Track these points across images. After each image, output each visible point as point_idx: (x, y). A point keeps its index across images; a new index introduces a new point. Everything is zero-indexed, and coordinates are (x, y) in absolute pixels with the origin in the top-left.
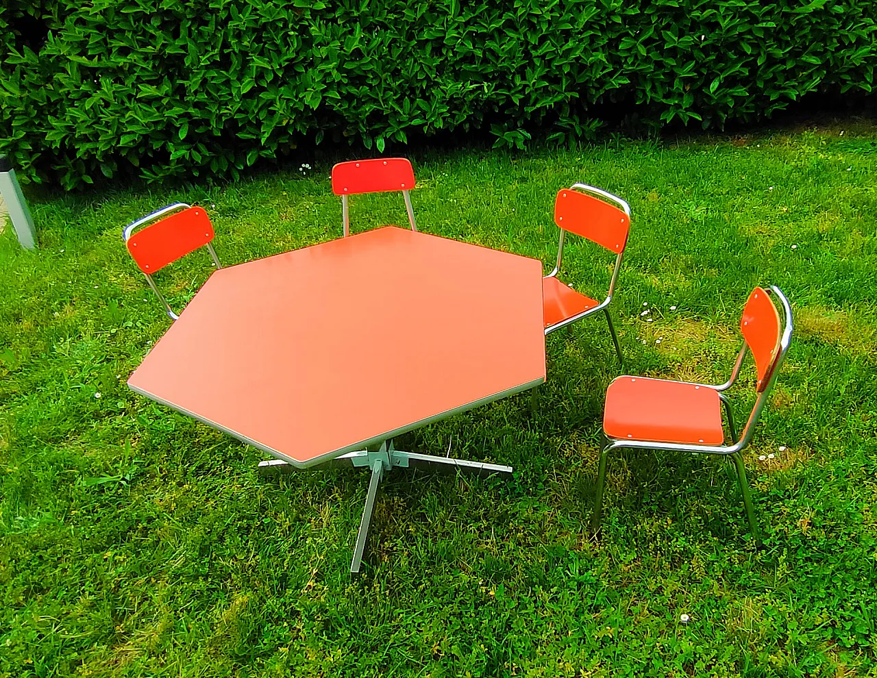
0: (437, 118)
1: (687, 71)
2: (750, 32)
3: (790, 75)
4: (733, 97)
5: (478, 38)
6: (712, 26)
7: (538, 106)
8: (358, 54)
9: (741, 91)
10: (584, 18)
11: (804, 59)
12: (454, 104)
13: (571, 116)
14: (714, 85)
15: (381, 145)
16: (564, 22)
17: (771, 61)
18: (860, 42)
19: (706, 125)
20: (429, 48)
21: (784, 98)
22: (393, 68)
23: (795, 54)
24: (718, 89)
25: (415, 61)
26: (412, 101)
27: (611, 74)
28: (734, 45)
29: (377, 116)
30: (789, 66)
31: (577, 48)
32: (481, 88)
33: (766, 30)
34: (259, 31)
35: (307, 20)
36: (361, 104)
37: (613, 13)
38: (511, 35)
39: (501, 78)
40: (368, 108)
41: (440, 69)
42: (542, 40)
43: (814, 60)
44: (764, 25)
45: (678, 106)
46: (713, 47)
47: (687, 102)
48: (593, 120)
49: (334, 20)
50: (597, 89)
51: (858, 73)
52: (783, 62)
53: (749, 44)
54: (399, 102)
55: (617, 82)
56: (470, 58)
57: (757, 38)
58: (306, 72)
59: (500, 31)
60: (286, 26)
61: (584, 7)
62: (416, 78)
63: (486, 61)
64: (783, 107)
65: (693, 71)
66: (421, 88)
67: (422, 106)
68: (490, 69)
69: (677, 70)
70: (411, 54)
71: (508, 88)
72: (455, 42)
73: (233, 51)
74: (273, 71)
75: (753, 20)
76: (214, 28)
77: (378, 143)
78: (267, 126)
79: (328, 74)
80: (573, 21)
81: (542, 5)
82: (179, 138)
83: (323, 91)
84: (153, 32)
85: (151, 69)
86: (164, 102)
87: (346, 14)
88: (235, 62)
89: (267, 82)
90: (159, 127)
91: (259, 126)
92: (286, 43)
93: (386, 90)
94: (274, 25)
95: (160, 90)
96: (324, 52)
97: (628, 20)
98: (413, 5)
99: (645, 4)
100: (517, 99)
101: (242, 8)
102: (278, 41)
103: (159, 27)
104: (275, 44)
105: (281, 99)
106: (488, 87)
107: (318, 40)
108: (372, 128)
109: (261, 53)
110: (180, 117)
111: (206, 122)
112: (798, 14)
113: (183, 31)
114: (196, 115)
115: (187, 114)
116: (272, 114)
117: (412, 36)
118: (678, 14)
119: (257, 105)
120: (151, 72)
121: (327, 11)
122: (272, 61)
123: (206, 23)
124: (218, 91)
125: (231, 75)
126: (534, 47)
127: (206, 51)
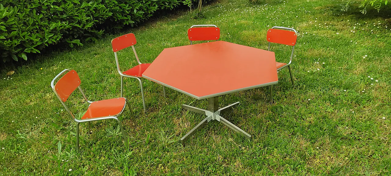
0: (50, 39)
4: (140, 14)
8: (6, 18)
9: (141, 12)
12: (54, 31)
14: (135, 11)
15: (25, 58)
20: (35, 11)
21: (151, 13)
24: (137, 12)
25: (31, 18)
29: (22, 45)
30: (150, 3)
38: (69, 2)
39: (71, 19)
40: (17, 42)
42: (80, 2)
47: (130, 18)
51: (164, 3)
55: (110, 14)
59: (64, 1)
62: (34, 24)
63: (62, 13)
64: (152, 15)
65: (128, 7)
66: (37, 29)
67: (39, 36)
68: (65, 16)
69: (124, 8)
70: (28, 15)
71: (73, 22)
72: (47, 8)
77: (23, 57)
93: (22, 32)
100: (78, 26)
106: (66, 23)
108: (18, 51)
117: (26, 7)
126: (79, 5)
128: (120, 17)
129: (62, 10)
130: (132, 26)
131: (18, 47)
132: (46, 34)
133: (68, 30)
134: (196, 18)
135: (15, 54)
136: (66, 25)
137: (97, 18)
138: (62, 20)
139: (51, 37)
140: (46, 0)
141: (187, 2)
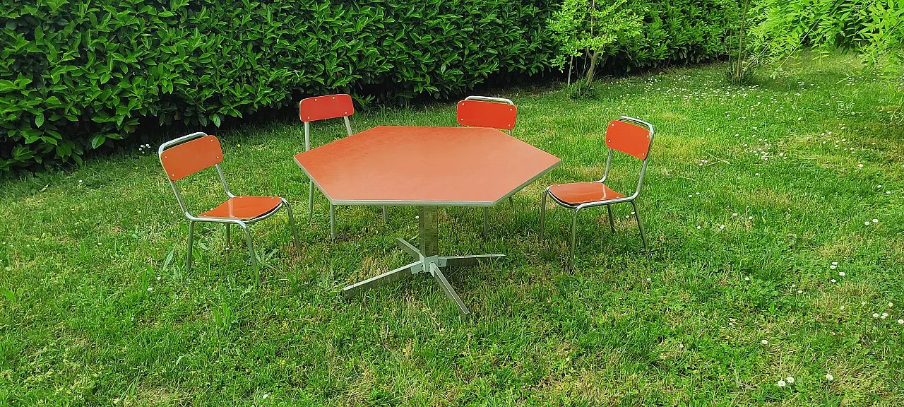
0: (264, 96)
1: (426, 59)
2: (458, 34)
3: (481, 61)
4: (454, 75)
5: (291, 39)
6: (437, 30)
8: (198, 52)
9: (458, 72)
10: (360, 26)
11: (487, 51)
12: (274, 85)
14: (443, 68)
15: (217, 122)
16: (345, 28)
17: (472, 53)
18: (515, 41)
20: (250, 47)
21: (481, 76)
22: (225, 62)
23: (482, 49)
24: (446, 70)
25: (242, 56)
26: (240, 86)
27: (380, 63)
28: (450, 43)
29: (216, 99)
30: (481, 55)
31: (358, 44)
32: (294, 74)
33: (466, 32)
34: (115, 34)
35: (156, 24)
36: (201, 88)
37: (379, 21)
38: (312, 36)
39: (309, 67)
40: (208, 93)
41: (259, 62)
42: (334, 39)
43: (492, 51)
44: (466, 30)
45: (423, 83)
46: (440, 43)
47: (429, 80)
48: (367, 96)
49: (176, 26)
50: (372, 73)
51: (515, 59)
52: (476, 53)
53: (460, 41)
54: (233, 86)
55: (388, 67)
56: (284, 53)
57: (463, 38)
58: (157, 66)
59: (305, 35)
60: (139, 30)
61: (358, 18)
62: (243, 69)
63: (295, 55)
64: (481, 81)
65: (430, 58)
66: (247, 76)
67: (248, 89)
68: (299, 60)
69: (420, 59)
70: (237, 51)
71: (312, 73)
72: (271, 42)
73: (89, 50)
74: (129, 66)
75: (459, 28)
76: (71, 31)
77: (214, 120)
78: (123, 110)
79: (176, 66)
80: (351, 26)
81: (332, 16)
82: (34, 127)
83: (173, 80)
84: (12, 34)
85: (7, 67)
86: (26, 93)
87: (186, 21)
88: (92, 58)
89: (123, 74)
90: (13, 117)
91: (112, 112)
92: (139, 43)
93: (221, 78)
94: (128, 29)
95: (18, 85)
96: (174, 49)
97: (388, 26)
98: (238, 16)
99: (396, 17)
100: (321, 81)
101: (100, 15)
102: (133, 42)
103: (17, 31)
104: (129, 43)
105: (138, 87)
106: (298, 73)
107: (166, 40)
108: (208, 109)
109: (117, 51)
110: (36, 107)
111: (59, 111)
112: (482, 23)
113: (39, 34)
114: (52, 105)
115: (42, 105)
116: (125, 101)
117: (237, 38)
118: (417, 22)
119: (113, 93)
120: (6, 69)
121: (172, 18)
122: (126, 56)
123: (63, 28)
124: (75, 84)
125: (89, 69)
126: (330, 44)
127: (65, 51)
128: (408, 75)
129: (293, 48)
130: (437, 96)
131: (209, 101)
132: (260, 88)
133: (304, 86)
134: (574, 97)
135: (203, 113)
136: (299, 75)
137: (362, 72)
138: (295, 67)
139: (268, 94)
140: (271, 30)
141: (558, 62)
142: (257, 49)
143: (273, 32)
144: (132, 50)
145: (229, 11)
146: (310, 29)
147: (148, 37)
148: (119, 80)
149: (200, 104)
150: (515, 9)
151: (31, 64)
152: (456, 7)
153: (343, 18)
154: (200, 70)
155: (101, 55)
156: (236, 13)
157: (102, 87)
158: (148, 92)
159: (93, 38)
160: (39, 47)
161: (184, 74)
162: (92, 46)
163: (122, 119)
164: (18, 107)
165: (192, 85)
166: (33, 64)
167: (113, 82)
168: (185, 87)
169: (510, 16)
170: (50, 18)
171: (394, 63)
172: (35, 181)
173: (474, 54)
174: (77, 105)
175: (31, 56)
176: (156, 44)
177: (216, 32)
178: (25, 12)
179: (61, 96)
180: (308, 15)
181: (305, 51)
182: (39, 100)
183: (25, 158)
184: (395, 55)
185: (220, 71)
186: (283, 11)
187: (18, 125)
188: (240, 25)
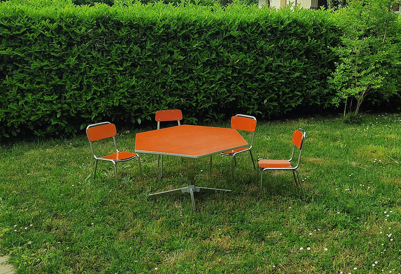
2: (276, 83)
3: (291, 98)
4: (272, 105)
5: (180, 82)
6: (263, 81)
7: (202, 107)
8: (133, 87)
9: (275, 104)
10: (218, 77)
11: (295, 93)
12: (170, 105)
13: (213, 112)
14: (265, 101)
15: (139, 121)
16: (210, 78)
17: (284, 93)
18: (313, 88)
19: (263, 116)
20: (160, 86)
21: (290, 106)
22: (146, 92)
23: (292, 91)
24: (267, 102)
25: (155, 90)
26: (153, 105)
27: (228, 96)
28: (271, 87)
29: (140, 111)
30: (291, 95)
31: (216, 87)
32: (180, 100)
33: (281, 82)
34: (97, 77)
35: (115, 74)
36: (133, 105)
37: (229, 75)
38: (192, 82)
40: (136, 107)
41: (164, 93)
42: (203, 84)
43: (298, 93)
45: (253, 109)
46: (264, 88)
47: (256, 107)
48: (221, 114)
49: (125, 75)
50: (224, 102)
51: (314, 98)
52: (288, 94)
53: (276, 87)
54: (148, 104)
55: (232, 99)
56: (176, 89)
57: (278, 85)
58: (113, 93)
59: (188, 81)
60: (107, 76)
61: (217, 73)
62: (155, 96)
63: (182, 91)
64: (290, 109)
66: (157, 100)
67: (157, 107)
68: (184, 93)
69: (252, 95)
70: (153, 87)
71: (190, 100)
72: (170, 84)
73: (84, 84)
74: (100, 92)
75: (277, 79)
76: (78, 75)
77: (138, 121)
78: (95, 112)
79: (122, 93)
80: (214, 78)
81: (203, 72)
82: (56, 117)
83: (119, 100)
84: (53, 76)
85: (49, 90)
86: (55, 102)
87: (129, 72)
88: (85, 88)
89: (97, 96)
90: (48, 112)
91: (90, 113)
92: (106, 82)
93: (143, 100)
94: (102, 75)
95: (52, 98)
96: (121, 85)
97: (234, 78)
98: (155, 70)
99: (239, 73)
100: (194, 104)
101: (91, 68)
102: (103, 81)
103: (56, 75)
104: (102, 82)
105: (103, 102)
106: (183, 100)
107: (119, 81)
108: (136, 115)
109: (96, 85)
110: (58, 109)
111: (68, 111)
112: (291, 78)
113: (64, 76)
114: (65, 108)
115: (61, 108)
116: (97, 108)
117: (153, 81)
118: (251, 77)
119: (91, 104)
120: (49, 91)
121: (123, 71)
122: (99, 88)
123: (74, 74)
124: (76, 99)
125: (83, 93)
126: (200, 86)
127: (74, 84)
128: (244, 104)
129: (181, 87)
131: (137, 111)
132: (162, 106)
133: (186, 106)
134: (346, 122)
135: (133, 117)
137: (218, 101)
138: (182, 97)
140: (171, 78)
141: (335, 101)
142: (163, 87)
143: (172, 79)
144: (103, 85)
145: (151, 68)
146: (191, 78)
147: (111, 79)
148: (95, 98)
149: (132, 112)
150: (316, 70)
151: (59, 90)
152: (275, 68)
153: (209, 73)
154: (133, 96)
155: (89, 86)
156: (154, 69)
157: (87, 101)
158: (107, 105)
159: (86, 79)
160: (63, 82)
161: (125, 97)
162: (86, 82)
163: (94, 116)
164: (51, 108)
165: (129, 102)
166: (60, 89)
167: (93, 99)
168: (125, 103)
169: (311, 74)
170: (70, 69)
171: (235, 97)
172: (53, 142)
173: (286, 94)
174: (75, 109)
175: (60, 86)
176: (114, 82)
177: (144, 78)
178: (60, 66)
179: (69, 104)
180: (191, 71)
181: (187, 89)
182: (59, 105)
183: (51, 131)
184: (236, 93)
185: (143, 97)
186: (178, 68)
187: (50, 116)
188: (156, 75)
